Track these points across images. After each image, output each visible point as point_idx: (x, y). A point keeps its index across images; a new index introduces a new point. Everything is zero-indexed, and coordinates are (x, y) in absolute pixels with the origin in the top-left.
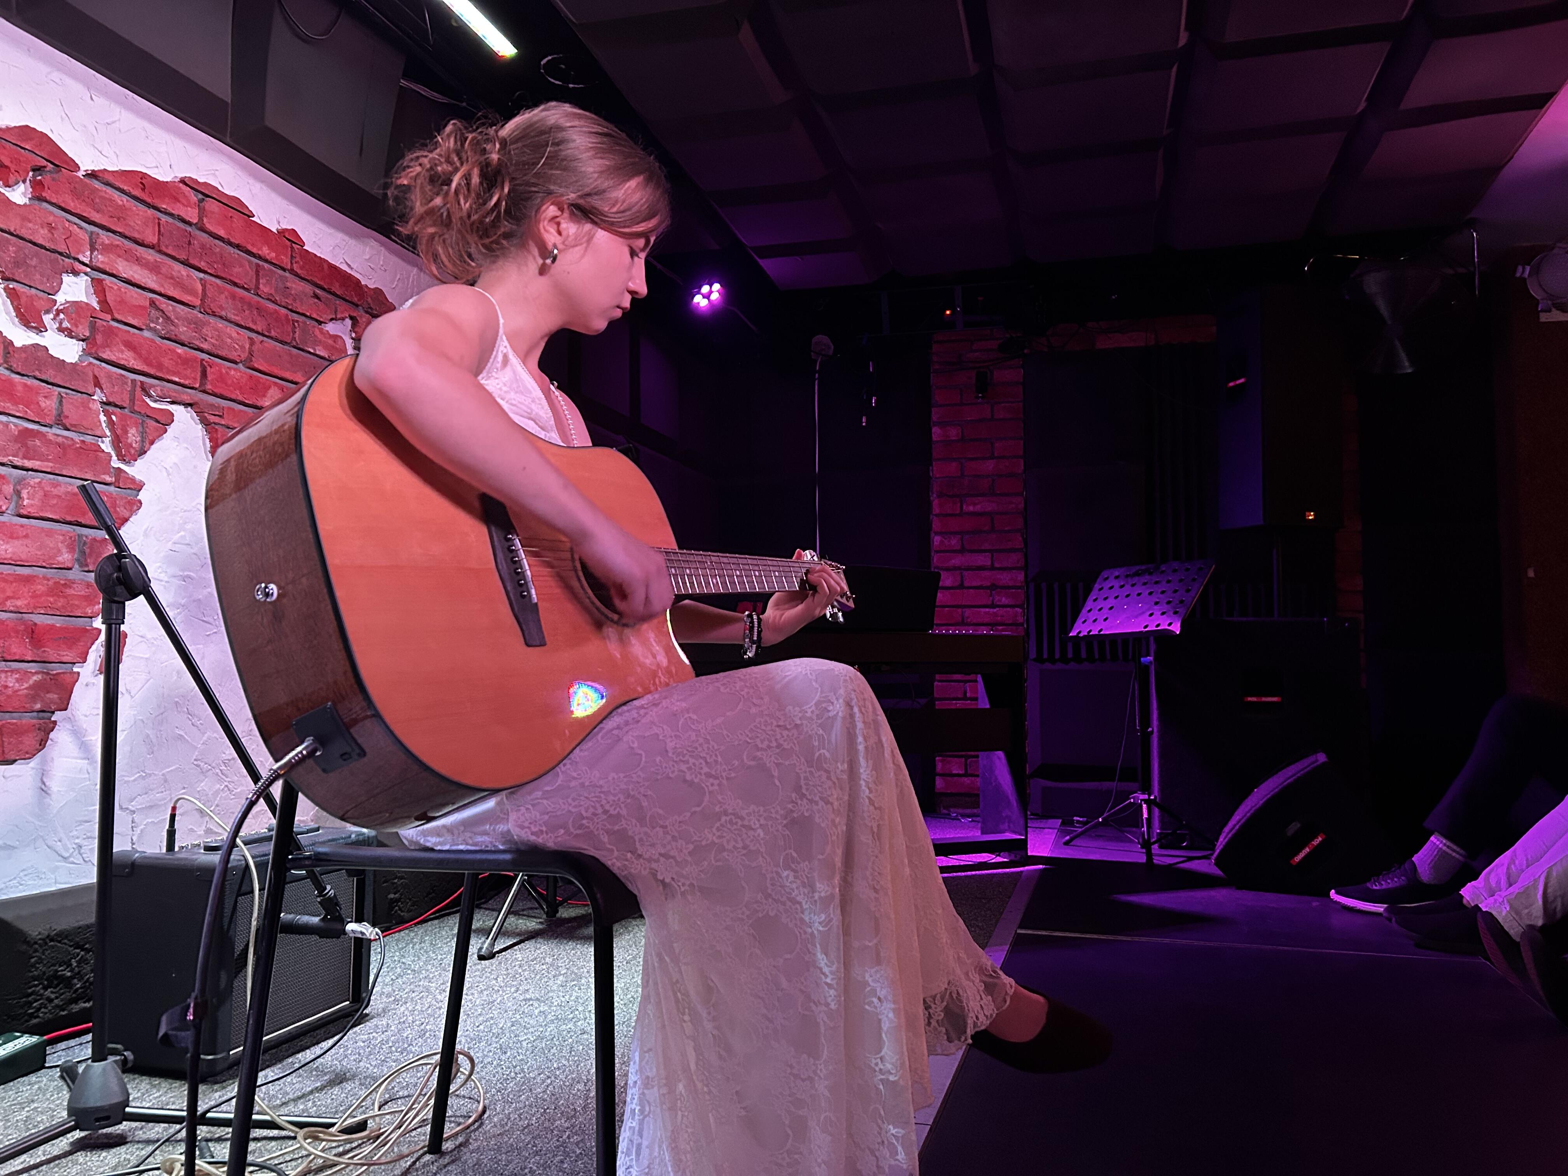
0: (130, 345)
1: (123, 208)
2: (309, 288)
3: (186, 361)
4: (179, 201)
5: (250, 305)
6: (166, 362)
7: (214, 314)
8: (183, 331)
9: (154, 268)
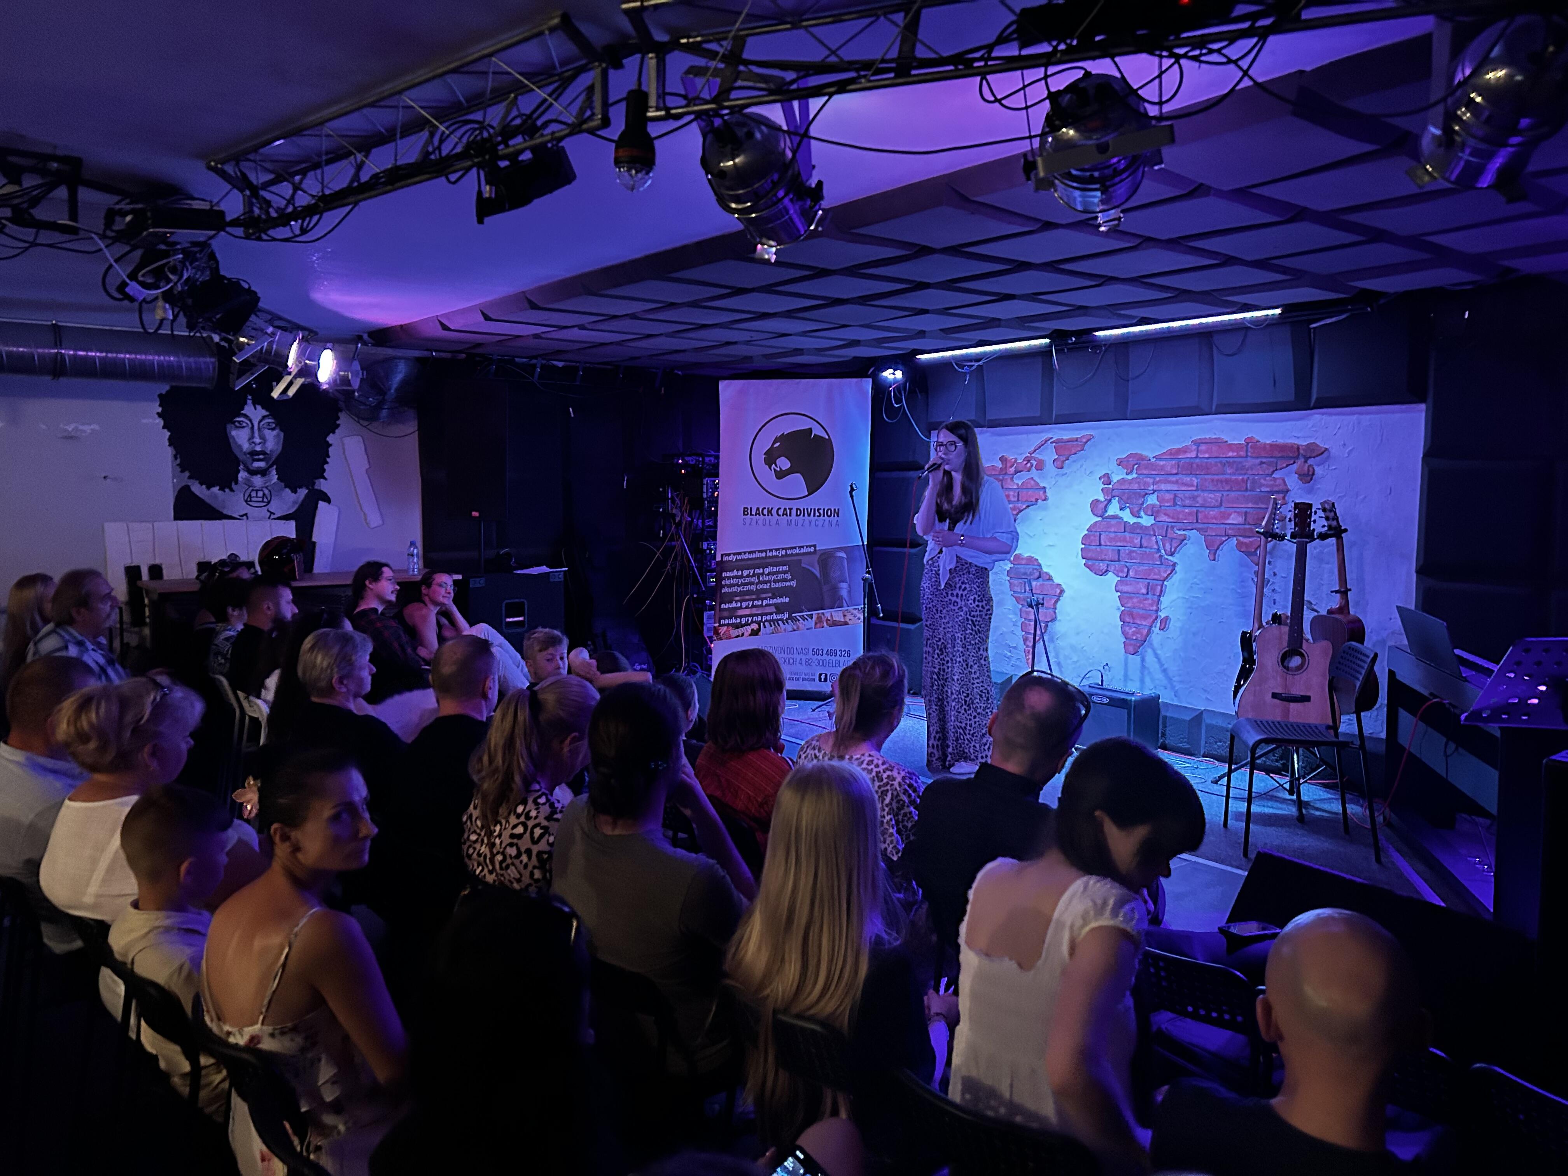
0: (1165, 514)
1: (1163, 466)
2: (1258, 461)
3: (1190, 514)
4: (1185, 452)
5: (1221, 481)
6: (1181, 516)
7: (1203, 490)
8: (1187, 502)
9: (1177, 482)
